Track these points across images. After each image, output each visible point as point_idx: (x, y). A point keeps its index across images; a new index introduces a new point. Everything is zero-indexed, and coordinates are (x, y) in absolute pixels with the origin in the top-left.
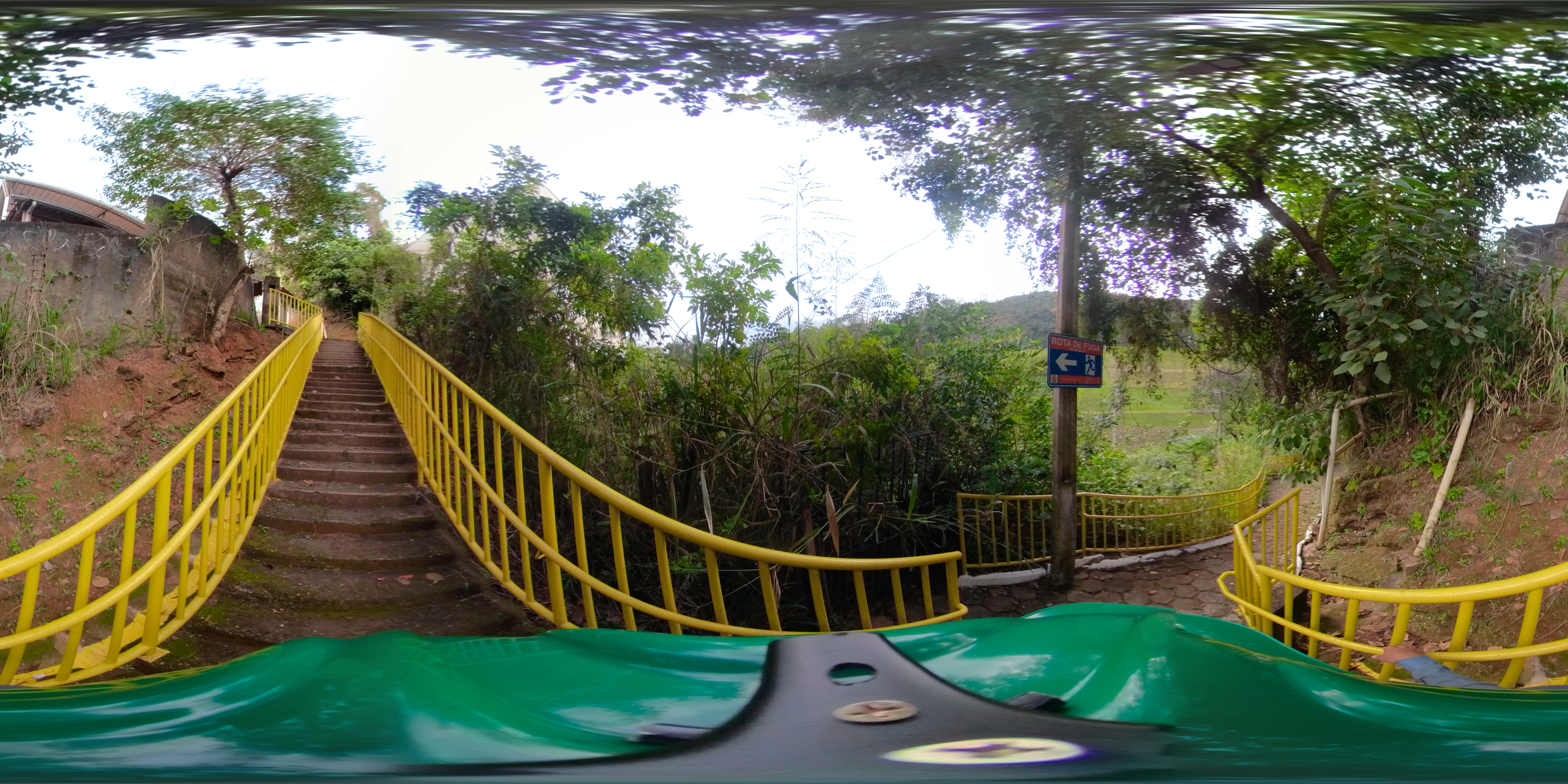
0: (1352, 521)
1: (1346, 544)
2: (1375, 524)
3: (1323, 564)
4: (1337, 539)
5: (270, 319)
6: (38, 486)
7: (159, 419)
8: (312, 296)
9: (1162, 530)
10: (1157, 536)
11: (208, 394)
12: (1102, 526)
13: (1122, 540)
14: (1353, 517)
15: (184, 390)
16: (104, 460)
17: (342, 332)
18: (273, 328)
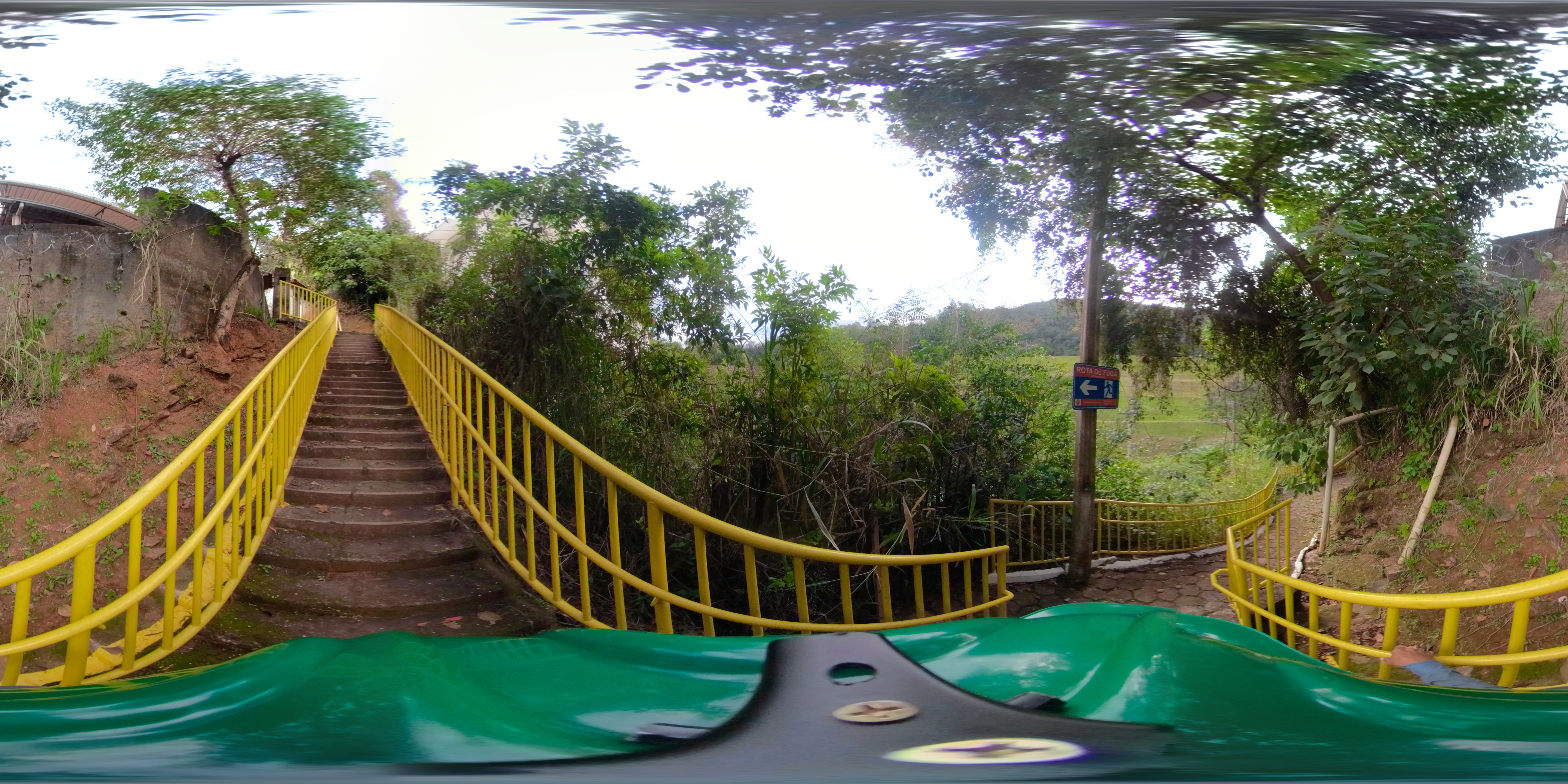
0: (1351, 530)
1: (1343, 551)
2: (1371, 532)
3: (1322, 570)
4: (1335, 547)
5: (281, 313)
6: (18, 506)
7: (155, 430)
8: (326, 288)
9: (1171, 535)
10: (1167, 540)
11: (212, 398)
12: (1115, 531)
13: (1134, 545)
14: (1352, 526)
15: (182, 396)
16: (89, 480)
17: (358, 324)
18: (285, 323)
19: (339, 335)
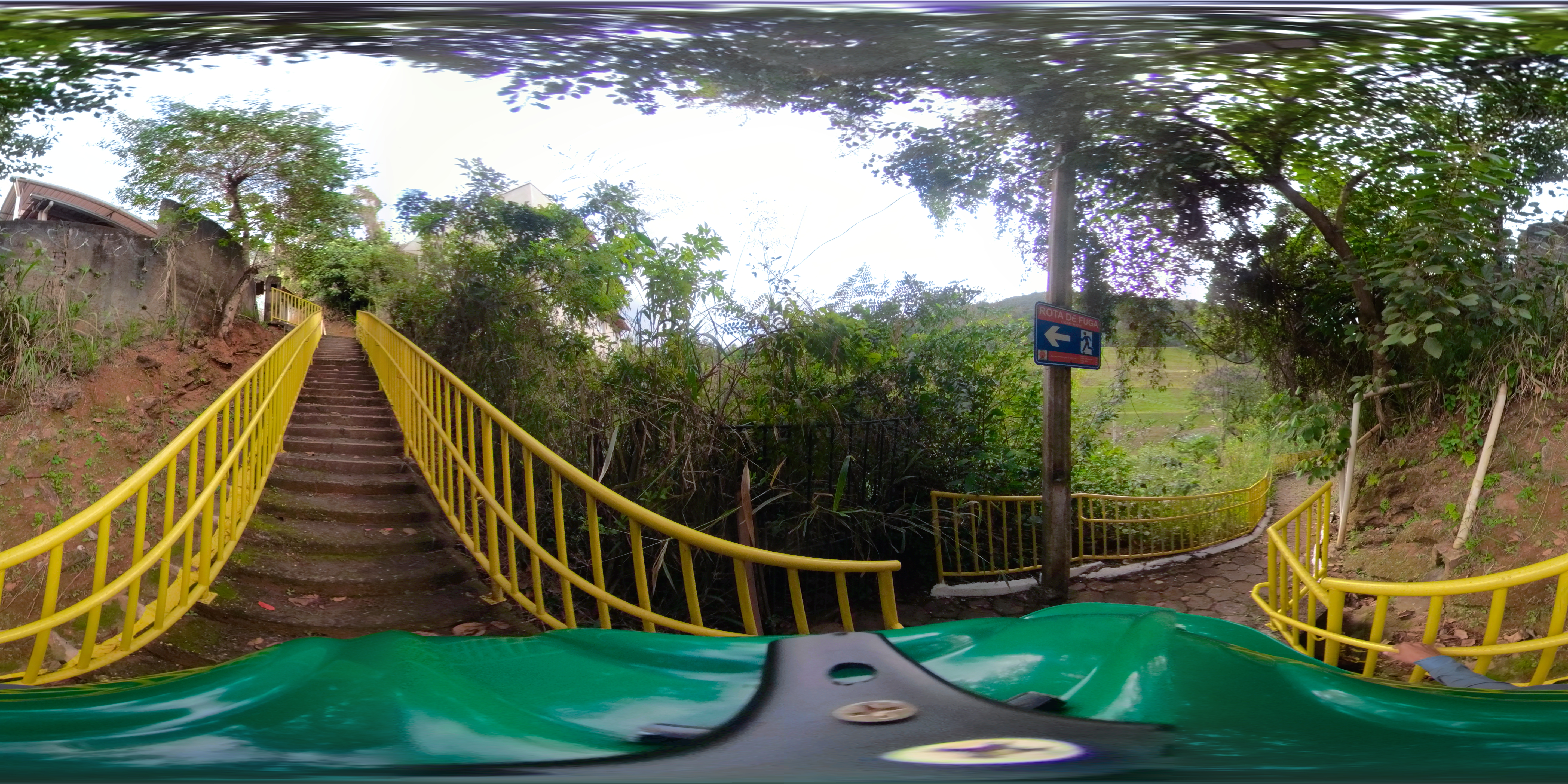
5: (272, 317)
7: (175, 404)
8: (312, 295)
11: (217, 382)
15: (196, 378)
16: (131, 438)
17: (341, 330)
18: (276, 325)
19: (324, 338)
